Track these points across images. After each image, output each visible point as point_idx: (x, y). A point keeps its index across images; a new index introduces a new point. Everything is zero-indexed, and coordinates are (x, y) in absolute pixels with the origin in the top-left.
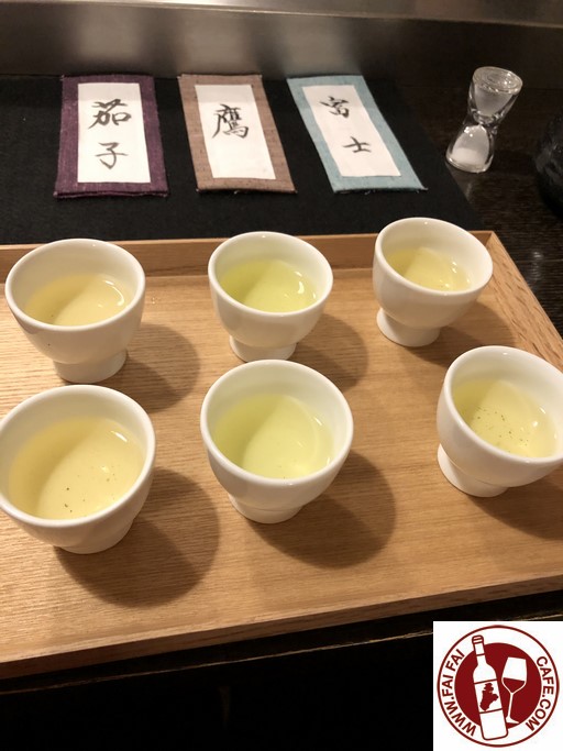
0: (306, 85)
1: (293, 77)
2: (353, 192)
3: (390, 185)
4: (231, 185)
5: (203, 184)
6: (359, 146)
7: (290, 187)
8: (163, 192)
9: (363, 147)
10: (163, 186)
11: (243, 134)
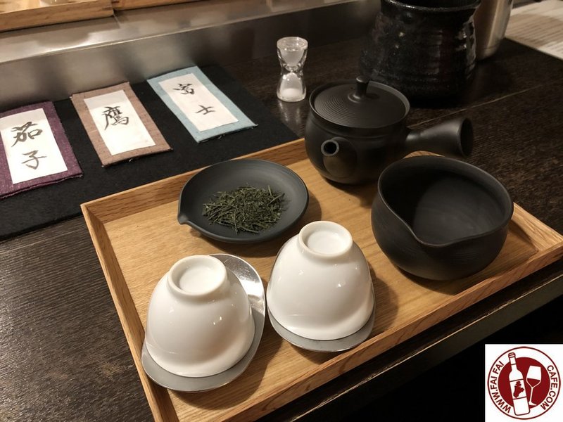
0: (161, 81)
1: (150, 78)
2: (210, 140)
3: (233, 128)
4: (126, 157)
5: (105, 161)
6: (206, 110)
7: (167, 147)
8: (79, 174)
9: (209, 110)
10: (77, 170)
11: (125, 122)
